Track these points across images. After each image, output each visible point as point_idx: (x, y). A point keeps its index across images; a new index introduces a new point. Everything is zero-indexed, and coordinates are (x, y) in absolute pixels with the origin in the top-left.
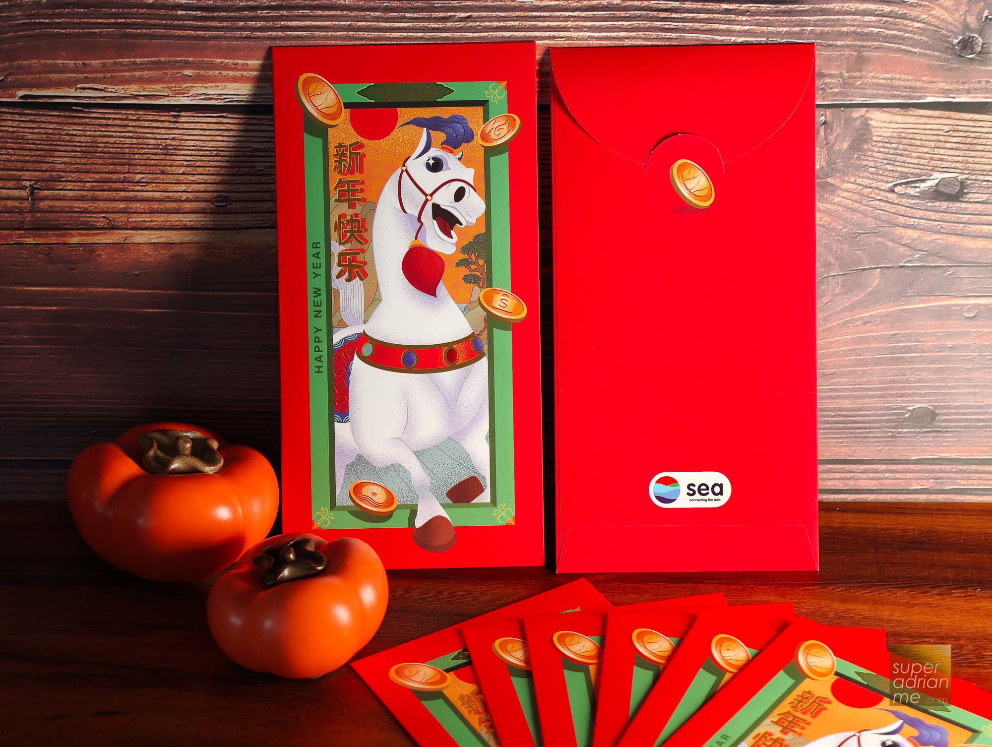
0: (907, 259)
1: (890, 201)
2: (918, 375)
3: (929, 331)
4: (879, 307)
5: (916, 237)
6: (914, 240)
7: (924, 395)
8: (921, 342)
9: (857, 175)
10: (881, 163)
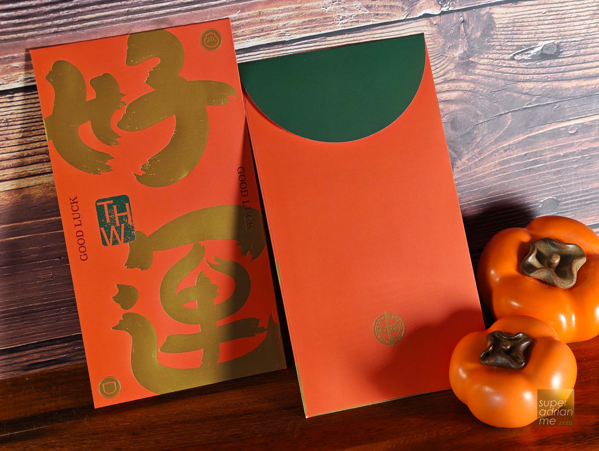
0: (528, 103)
1: (512, 66)
2: (545, 178)
3: (547, 148)
4: (514, 138)
5: (532, 87)
6: (530, 89)
7: (550, 190)
8: (543, 156)
9: (489, 53)
10: (504, 41)
